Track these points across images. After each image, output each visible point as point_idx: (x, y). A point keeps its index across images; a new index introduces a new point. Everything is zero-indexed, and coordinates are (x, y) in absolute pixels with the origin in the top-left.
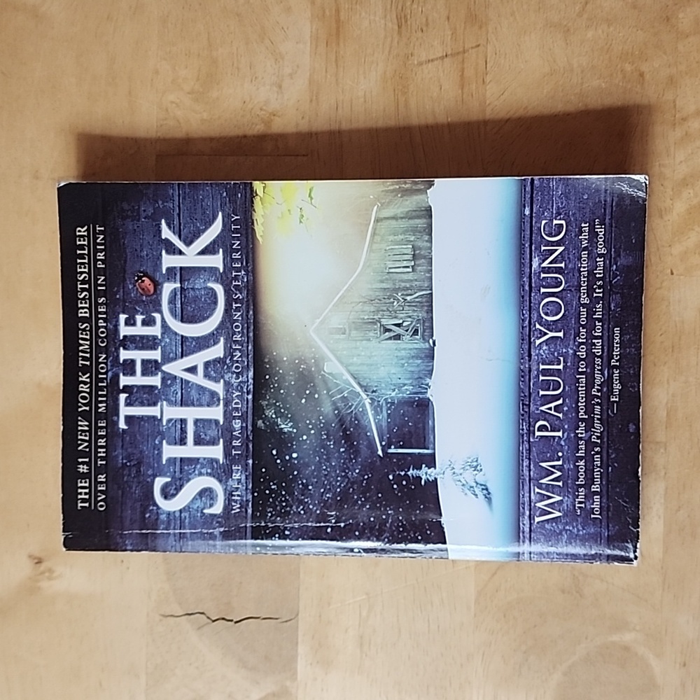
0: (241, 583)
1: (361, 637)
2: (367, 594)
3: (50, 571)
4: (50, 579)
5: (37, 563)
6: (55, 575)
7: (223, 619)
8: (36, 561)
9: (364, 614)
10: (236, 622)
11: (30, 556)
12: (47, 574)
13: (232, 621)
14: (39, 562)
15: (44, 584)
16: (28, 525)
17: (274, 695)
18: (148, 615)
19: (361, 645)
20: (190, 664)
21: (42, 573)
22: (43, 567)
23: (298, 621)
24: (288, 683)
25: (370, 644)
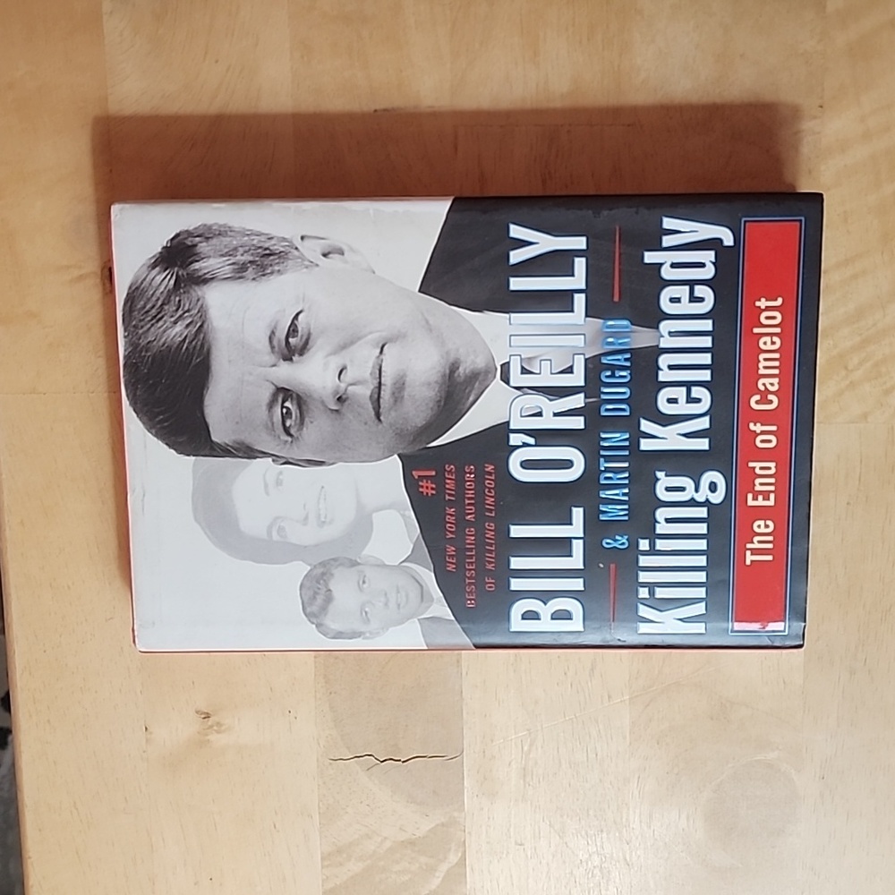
0: (407, 726)
1: (524, 769)
2: (528, 730)
3: (218, 724)
4: (218, 732)
5: (204, 718)
6: (223, 728)
7: (391, 759)
8: (203, 716)
9: (526, 748)
10: (404, 762)
11: (197, 712)
12: (215, 728)
13: (400, 760)
14: (207, 716)
15: (213, 737)
16: (193, 683)
17: (443, 825)
18: (318, 760)
19: (524, 776)
20: (361, 802)
21: (211, 727)
22: (210, 722)
23: (463, 758)
24: (456, 814)
25: (532, 775)
